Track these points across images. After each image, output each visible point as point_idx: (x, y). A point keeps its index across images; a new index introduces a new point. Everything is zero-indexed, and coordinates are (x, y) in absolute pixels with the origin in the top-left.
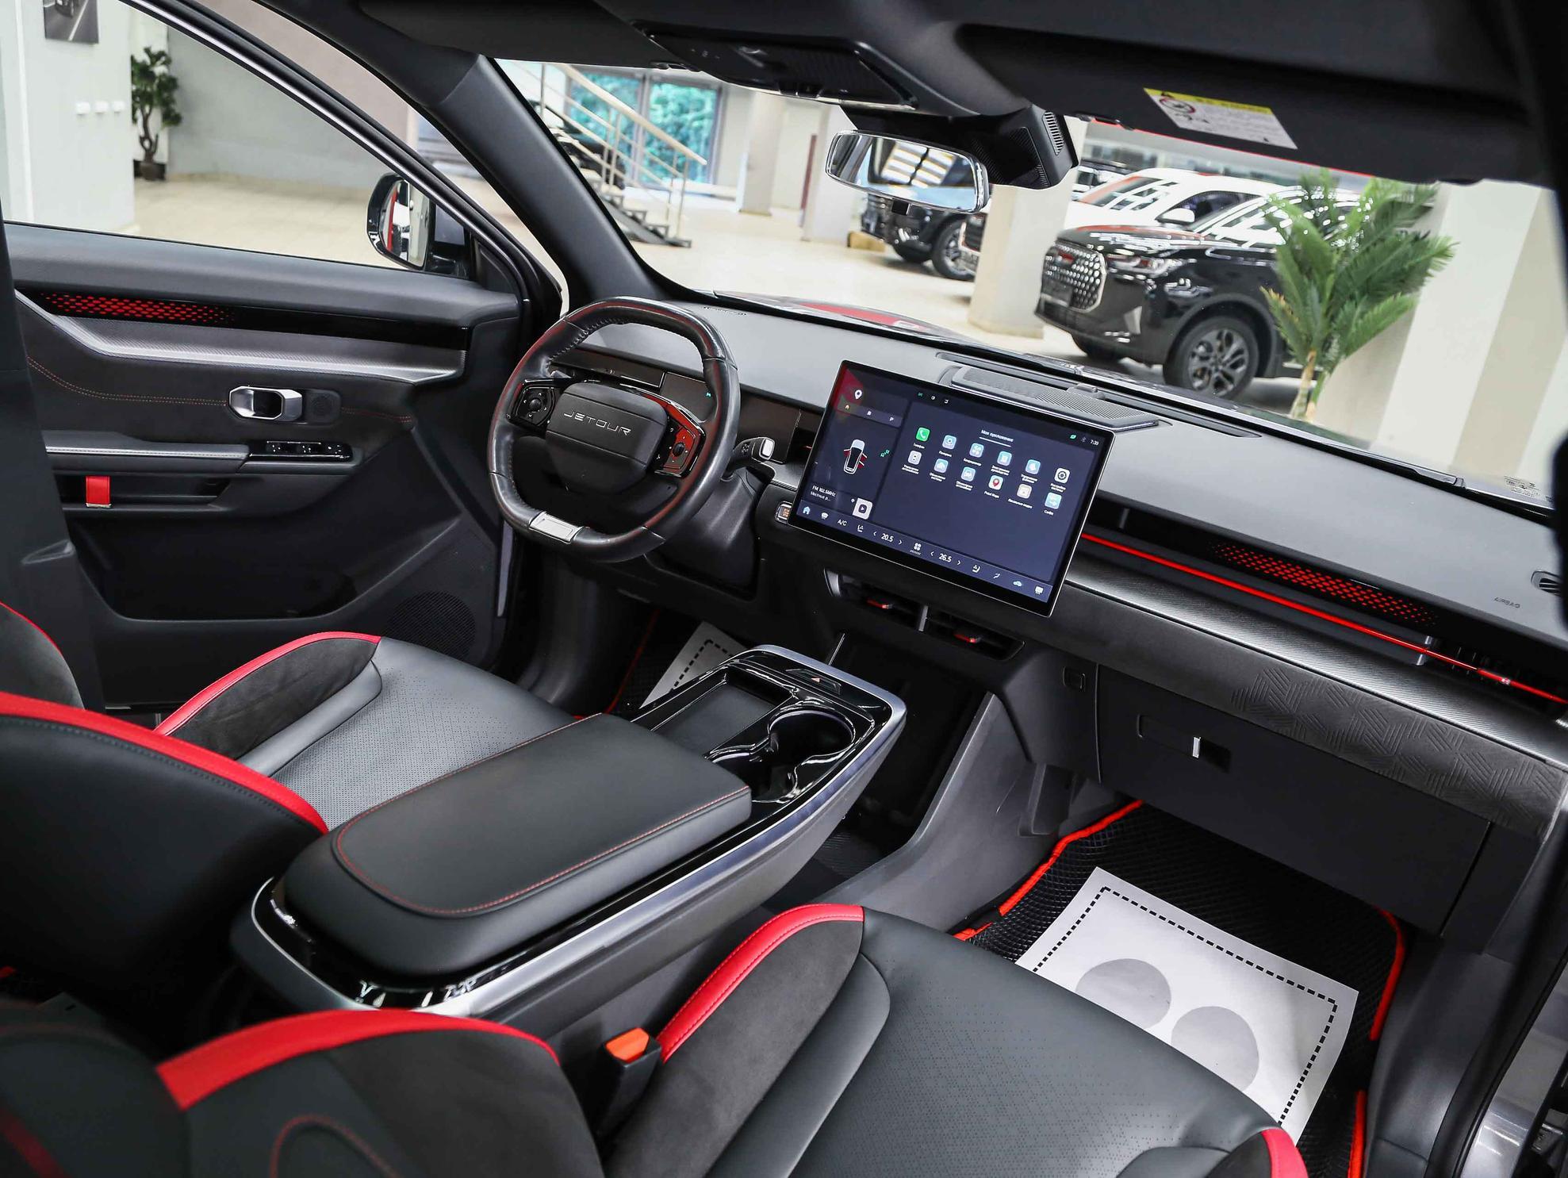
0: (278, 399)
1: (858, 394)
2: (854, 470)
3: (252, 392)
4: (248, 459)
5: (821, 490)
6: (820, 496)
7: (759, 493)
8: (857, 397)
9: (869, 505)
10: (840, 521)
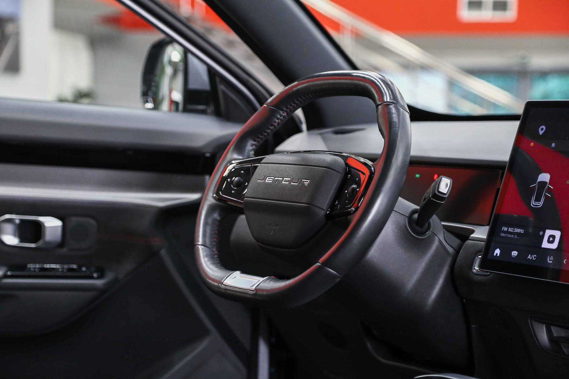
0: (39, 226)
1: (542, 129)
2: (540, 204)
3: (17, 222)
4: (5, 276)
5: (510, 230)
6: (510, 236)
7: (457, 251)
8: (541, 132)
9: (557, 234)
10: (529, 257)
